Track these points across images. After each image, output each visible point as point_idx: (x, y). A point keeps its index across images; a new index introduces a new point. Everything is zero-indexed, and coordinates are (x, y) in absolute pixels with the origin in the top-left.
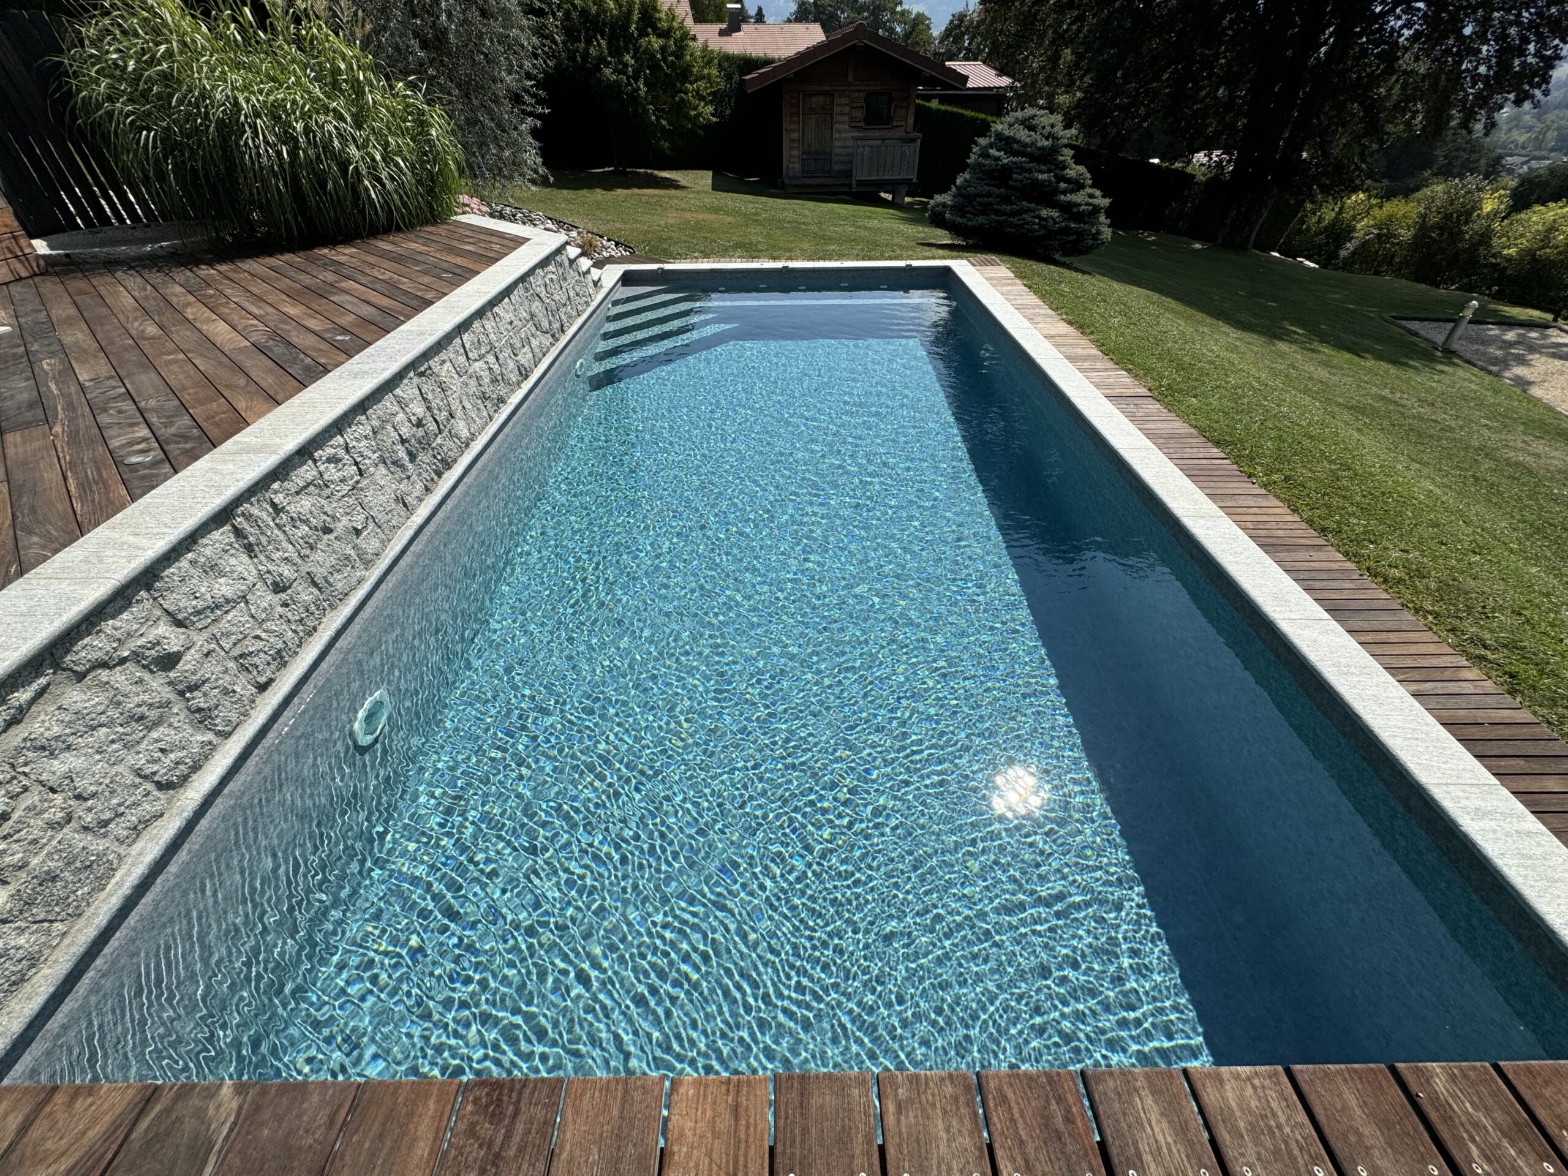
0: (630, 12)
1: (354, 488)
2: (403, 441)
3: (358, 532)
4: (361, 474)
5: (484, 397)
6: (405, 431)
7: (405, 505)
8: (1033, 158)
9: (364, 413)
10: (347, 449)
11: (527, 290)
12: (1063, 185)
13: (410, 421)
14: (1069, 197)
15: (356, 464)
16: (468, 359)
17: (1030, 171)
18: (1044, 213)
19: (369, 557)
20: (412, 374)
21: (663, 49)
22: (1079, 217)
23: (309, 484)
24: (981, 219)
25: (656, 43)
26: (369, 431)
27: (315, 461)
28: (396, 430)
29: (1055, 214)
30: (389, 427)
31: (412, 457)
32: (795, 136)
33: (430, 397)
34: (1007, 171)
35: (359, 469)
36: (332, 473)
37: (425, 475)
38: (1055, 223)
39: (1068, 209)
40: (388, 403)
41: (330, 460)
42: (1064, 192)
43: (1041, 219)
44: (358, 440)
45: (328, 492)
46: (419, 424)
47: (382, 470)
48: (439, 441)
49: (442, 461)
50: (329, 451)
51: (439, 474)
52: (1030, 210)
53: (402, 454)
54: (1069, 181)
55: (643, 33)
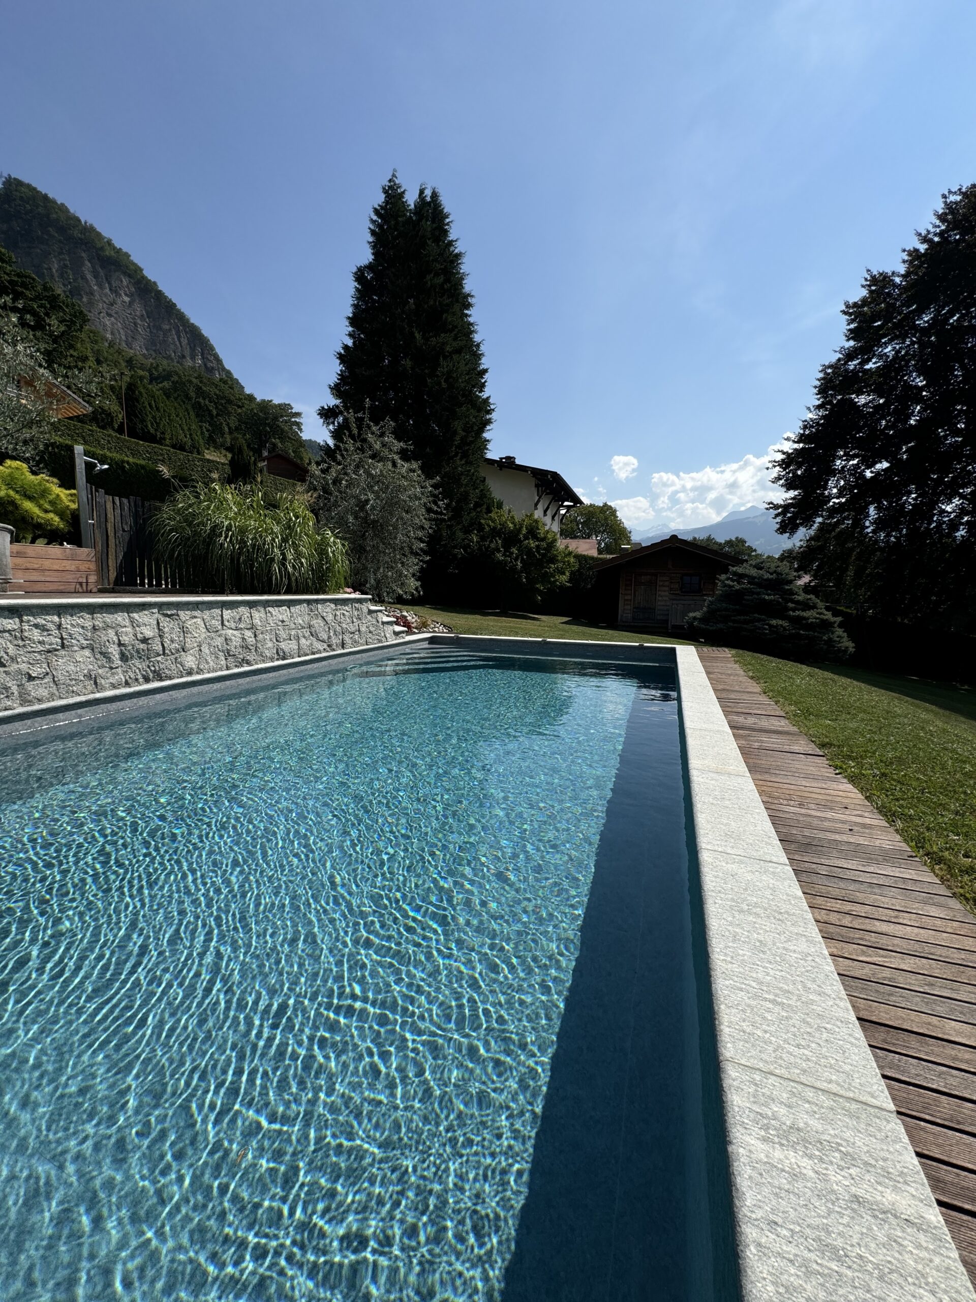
0: (521, 527)
1: (49, 651)
2: (120, 644)
3: (31, 678)
4: (63, 646)
5: (228, 654)
6: (125, 639)
7: (96, 683)
8: (760, 585)
9: (92, 614)
10: (59, 627)
11: (311, 610)
12: (790, 605)
13: (135, 635)
14: (797, 613)
15: (62, 638)
16: (223, 624)
17: (758, 594)
18: (774, 622)
19: (30, 698)
20: (155, 611)
21: (538, 547)
22: (811, 627)
23: (5, 631)
24: (720, 626)
25: (533, 544)
26: (88, 624)
27: (21, 621)
28: (117, 634)
29: (785, 624)
30: (111, 633)
31: (124, 657)
32: (628, 597)
33: (166, 630)
34: (740, 594)
35: (63, 644)
36: (36, 634)
37: (130, 673)
38: (785, 629)
39: (797, 621)
40: (120, 618)
41: (36, 626)
42: (794, 610)
43: (771, 626)
44: (72, 625)
45: (21, 643)
46: (145, 640)
47: (87, 653)
48: (159, 658)
49: (155, 671)
50: (40, 621)
51: (147, 680)
52: (759, 620)
53: (114, 650)
54: (798, 602)
55: (526, 538)
